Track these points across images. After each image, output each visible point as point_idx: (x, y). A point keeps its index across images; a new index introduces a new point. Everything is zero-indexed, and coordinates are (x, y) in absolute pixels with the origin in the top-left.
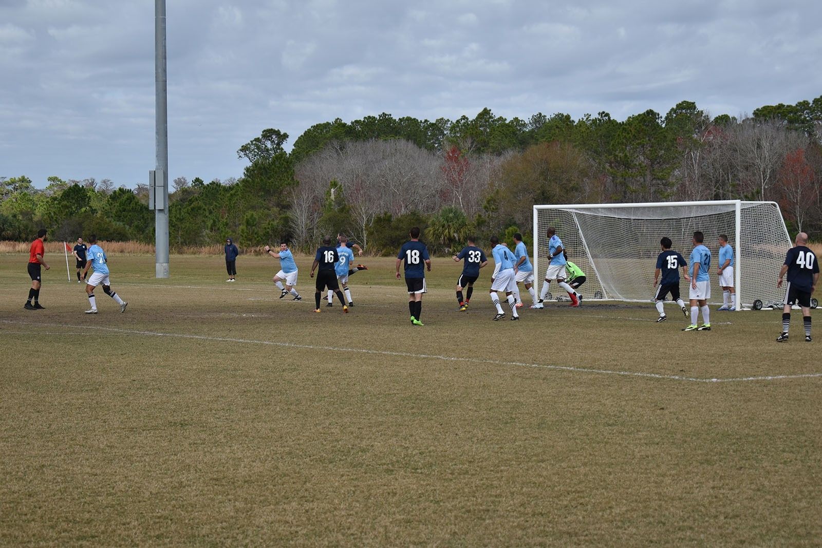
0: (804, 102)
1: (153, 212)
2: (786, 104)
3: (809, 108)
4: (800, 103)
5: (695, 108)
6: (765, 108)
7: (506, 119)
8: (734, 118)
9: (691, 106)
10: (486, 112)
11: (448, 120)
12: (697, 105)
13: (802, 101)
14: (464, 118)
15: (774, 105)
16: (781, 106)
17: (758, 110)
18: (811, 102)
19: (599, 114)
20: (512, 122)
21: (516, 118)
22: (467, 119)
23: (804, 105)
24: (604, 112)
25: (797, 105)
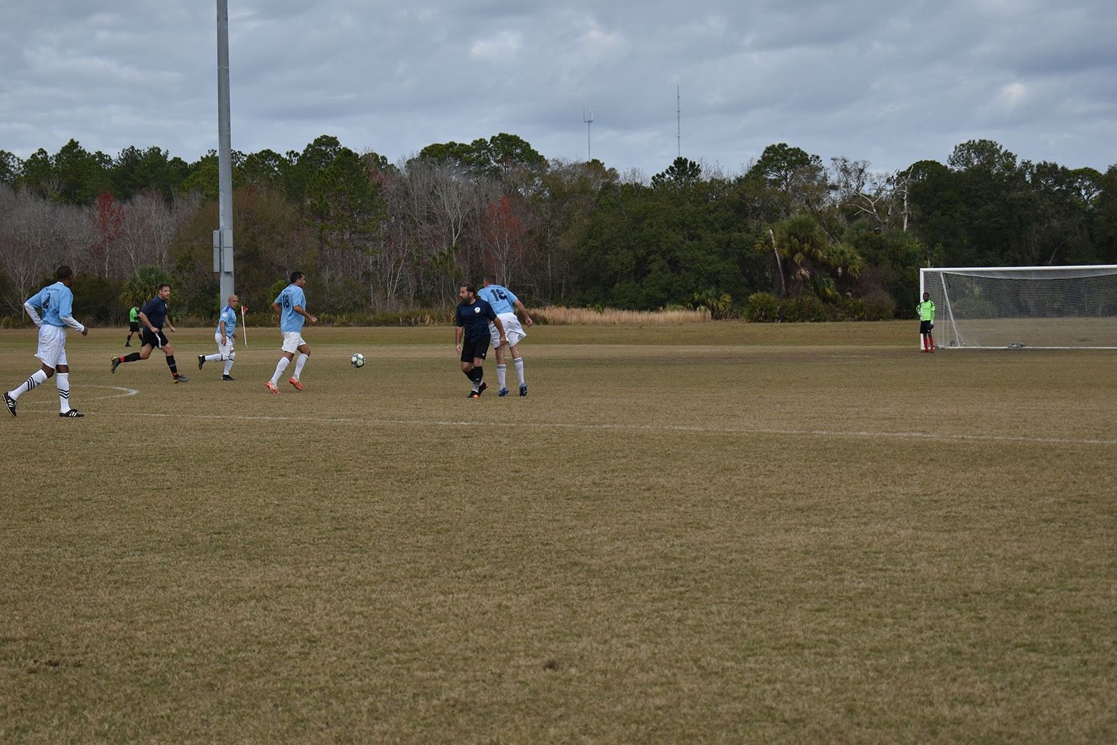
0: (481, 140)
1: (219, 274)
2: (458, 142)
3: (487, 148)
4: (475, 141)
5: (337, 143)
6: (435, 146)
7: (89, 154)
8: (384, 158)
9: (332, 142)
10: (73, 144)
11: (10, 154)
12: (338, 139)
13: (478, 139)
14: (42, 151)
15: (444, 143)
16: (452, 144)
17: (426, 149)
18: (489, 141)
19: (287, 153)
20: (94, 157)
21: (99, 153)
22: (46, 153)
23: (480, 144)
24: (293, 152)
25: (472, 144)
